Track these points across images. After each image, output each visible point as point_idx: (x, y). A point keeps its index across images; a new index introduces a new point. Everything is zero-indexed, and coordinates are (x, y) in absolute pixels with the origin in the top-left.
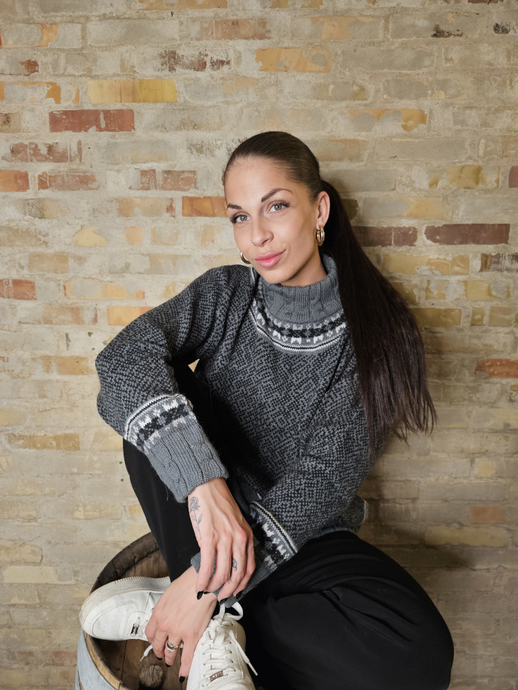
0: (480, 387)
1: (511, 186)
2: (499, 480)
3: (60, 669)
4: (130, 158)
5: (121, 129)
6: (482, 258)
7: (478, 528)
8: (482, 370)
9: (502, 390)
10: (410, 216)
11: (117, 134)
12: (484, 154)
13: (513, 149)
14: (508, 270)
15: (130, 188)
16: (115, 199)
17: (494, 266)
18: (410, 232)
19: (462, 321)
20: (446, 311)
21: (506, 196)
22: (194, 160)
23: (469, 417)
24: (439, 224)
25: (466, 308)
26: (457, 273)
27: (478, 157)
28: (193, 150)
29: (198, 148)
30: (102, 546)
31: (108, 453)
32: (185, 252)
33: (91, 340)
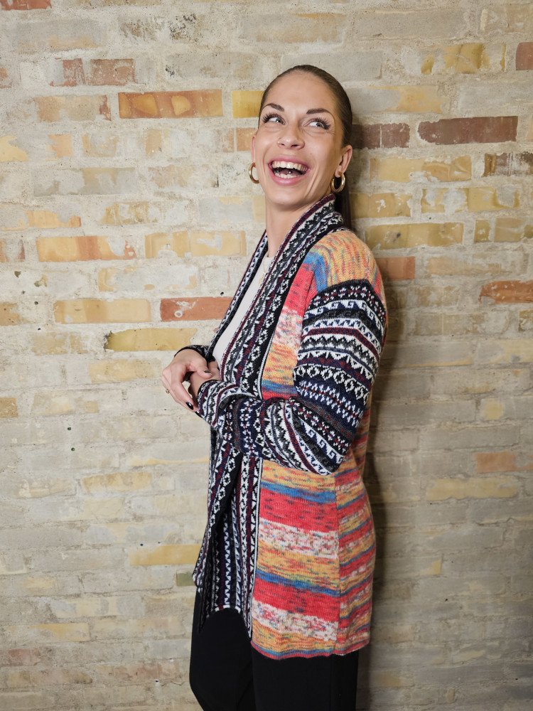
0: (485, 316)
1: (518, 68)
2: (509, 422)
3: (19, 669)
4: (47, 44)
5: (34, 5)
6: (486, 160)
7: (486, 477)
8: (487, 296)
9: (510, 318)
10: (400, 110)
11: (30, 13)
12: (486, 27)
13: (519, 21)
14: (515, 173)
15: (52, 84)
16: (33, 99)
17: (499, 169)
18: (401, 131)
19: (464, 237)
20: (445, 225)
21: (512, 81)
22: (129, 45)
23: (473, 352)
24: (435, 119)
25: (469, 221)
26: (457, 180)
27: (479, 33)
28: (127, 32)
29: (134, 29)
30: (56, 527)
31: (53, 418)
32: (127, 165)
33: (19, 281)
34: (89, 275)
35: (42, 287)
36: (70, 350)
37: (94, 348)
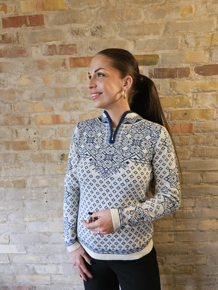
4: (43, 39)
5: (38, 25)
10: (186, 61)
11: (36, 28)
15: (44, 55)
16: (36, 61)
18: (187, 70)
19: (215, 115)
20: (206, 110)
22: (75, 39)
24: (201, 65)
25: (217, 108)
28: (74, 33)
29: (77, 33)
30: (38, 234)
31: (39, 188)
32: (72, 86)
33: (28, 132)
34: (56, 130)
35: (37, 135)
36: (47, 161)
37: (57, 160)
